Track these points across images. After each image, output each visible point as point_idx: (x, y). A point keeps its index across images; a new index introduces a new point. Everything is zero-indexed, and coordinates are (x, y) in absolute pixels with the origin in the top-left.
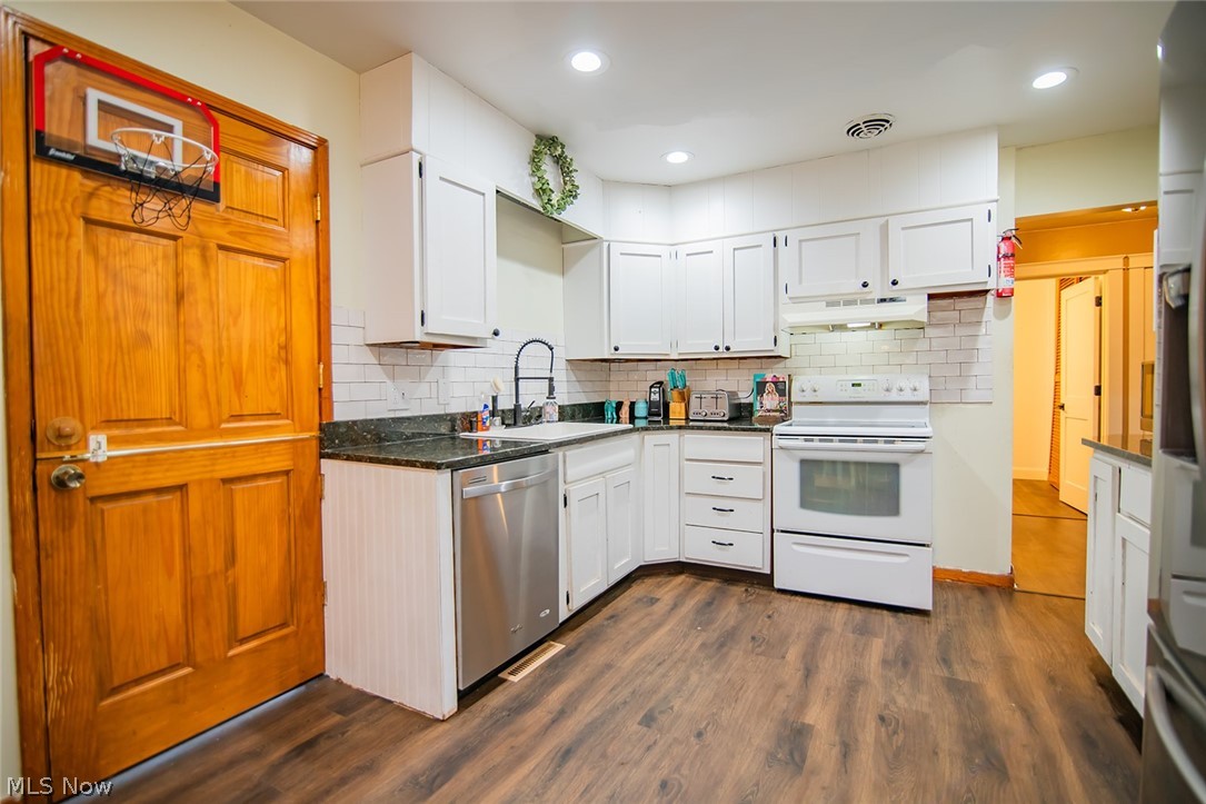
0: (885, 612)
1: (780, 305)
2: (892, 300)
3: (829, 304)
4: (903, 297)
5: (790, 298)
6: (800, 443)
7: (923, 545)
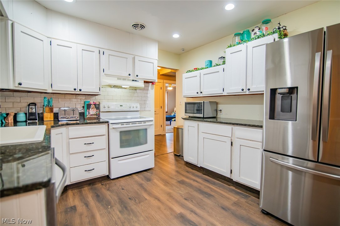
0: (144, 172)
1: (101, 76)
2: (136, 81)
3: (118, 79)
4: (138, 80)
5: (105, 74)
6: (120, 126)
7: (151, 150)
